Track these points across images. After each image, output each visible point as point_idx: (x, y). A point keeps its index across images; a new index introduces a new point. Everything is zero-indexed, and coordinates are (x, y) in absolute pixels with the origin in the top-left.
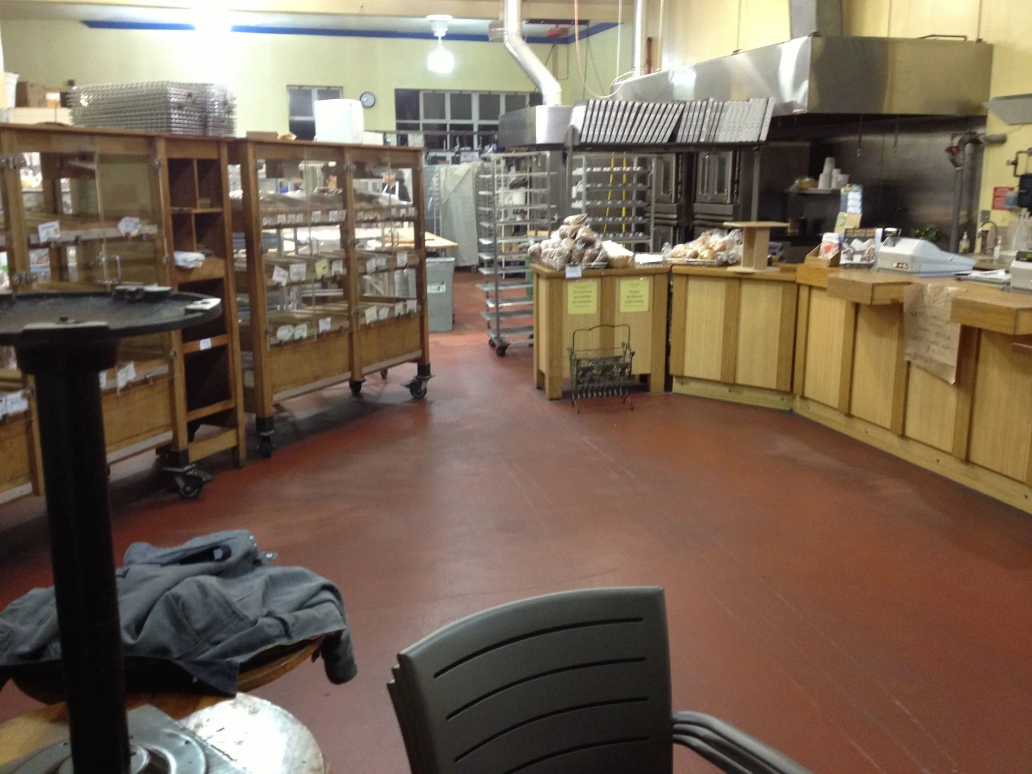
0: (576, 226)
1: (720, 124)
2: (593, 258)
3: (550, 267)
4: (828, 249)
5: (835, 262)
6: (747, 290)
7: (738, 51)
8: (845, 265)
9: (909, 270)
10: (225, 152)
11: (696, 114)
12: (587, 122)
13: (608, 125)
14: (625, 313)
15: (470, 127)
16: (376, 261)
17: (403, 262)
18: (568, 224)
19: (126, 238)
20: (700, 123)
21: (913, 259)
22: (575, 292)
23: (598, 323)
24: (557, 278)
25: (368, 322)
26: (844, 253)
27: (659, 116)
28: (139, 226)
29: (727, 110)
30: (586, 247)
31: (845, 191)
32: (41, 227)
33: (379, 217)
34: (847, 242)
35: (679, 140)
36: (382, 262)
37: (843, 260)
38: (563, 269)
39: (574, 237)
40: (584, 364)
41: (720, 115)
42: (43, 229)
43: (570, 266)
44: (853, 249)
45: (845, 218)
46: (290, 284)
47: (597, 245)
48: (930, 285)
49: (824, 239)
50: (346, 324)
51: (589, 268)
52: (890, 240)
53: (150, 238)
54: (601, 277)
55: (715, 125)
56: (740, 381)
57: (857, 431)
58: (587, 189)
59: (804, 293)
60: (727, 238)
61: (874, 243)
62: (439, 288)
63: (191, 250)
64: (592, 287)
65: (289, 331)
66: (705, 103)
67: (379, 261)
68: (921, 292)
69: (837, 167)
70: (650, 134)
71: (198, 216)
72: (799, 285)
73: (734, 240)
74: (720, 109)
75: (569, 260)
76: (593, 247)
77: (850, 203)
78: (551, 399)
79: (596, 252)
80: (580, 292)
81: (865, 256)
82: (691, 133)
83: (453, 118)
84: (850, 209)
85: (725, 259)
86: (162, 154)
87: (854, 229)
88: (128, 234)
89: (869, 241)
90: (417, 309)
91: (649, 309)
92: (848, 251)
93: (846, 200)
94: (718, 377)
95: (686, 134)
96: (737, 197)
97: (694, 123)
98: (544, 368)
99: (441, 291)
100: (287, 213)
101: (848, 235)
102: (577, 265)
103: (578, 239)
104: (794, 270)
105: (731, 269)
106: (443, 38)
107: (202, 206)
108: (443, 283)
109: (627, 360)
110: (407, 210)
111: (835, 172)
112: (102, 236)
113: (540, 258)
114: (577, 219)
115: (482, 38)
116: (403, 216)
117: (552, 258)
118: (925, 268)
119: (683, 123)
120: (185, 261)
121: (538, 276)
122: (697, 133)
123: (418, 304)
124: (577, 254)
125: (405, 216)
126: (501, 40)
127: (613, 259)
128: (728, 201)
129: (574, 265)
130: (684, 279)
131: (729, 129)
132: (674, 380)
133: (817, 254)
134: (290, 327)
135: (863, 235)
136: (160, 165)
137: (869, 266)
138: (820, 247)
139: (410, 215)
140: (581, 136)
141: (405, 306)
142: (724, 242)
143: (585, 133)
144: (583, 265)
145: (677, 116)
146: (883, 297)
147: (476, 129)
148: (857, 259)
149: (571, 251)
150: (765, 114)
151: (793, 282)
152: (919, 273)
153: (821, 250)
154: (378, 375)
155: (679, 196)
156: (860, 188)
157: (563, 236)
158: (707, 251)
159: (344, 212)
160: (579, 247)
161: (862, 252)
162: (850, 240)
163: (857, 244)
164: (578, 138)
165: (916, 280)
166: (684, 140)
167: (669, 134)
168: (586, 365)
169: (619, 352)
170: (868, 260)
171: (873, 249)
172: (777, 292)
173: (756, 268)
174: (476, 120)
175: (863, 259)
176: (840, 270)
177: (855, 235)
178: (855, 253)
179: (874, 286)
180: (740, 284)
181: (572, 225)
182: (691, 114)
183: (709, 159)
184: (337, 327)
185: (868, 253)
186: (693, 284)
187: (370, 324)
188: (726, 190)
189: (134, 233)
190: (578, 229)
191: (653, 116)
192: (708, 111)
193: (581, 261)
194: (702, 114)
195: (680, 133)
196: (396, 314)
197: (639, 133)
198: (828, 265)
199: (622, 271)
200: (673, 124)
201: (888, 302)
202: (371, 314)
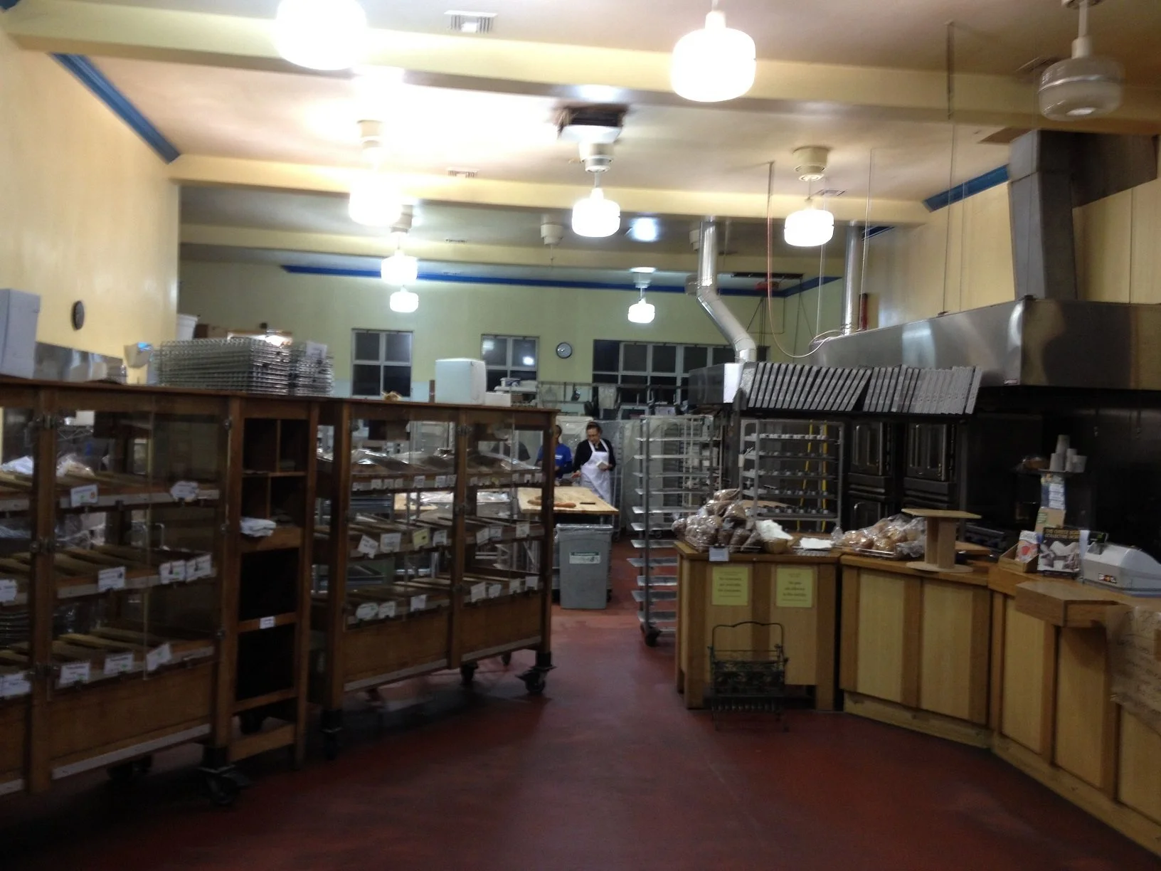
0: (725, 502)
1: (916, 393)
2: (743, 539)
3: (693, 548)
4: (1026, 550)
5: (1032, 567)
6: (931, 592)
7: (944, 312)
8: (1044, 572)
9: (1117, 585)
10: (316, 413)
11: (887, 381)
12: (756, 386)
13: (780, 389)
14: (784, 608)
15: (674, 380)
16: (490, 531)
17: (524, 533)
18: (717, 498)
19: (180, 503)
20: (891, 391)
21: (1122, 571)
22: (721, 579)
23: (748, 617)
24: (700, 561)
25: (474, 600)
26: (1043, 557)
27: (841, 382)
28: (197, 491)
29: (924, 378)
30: (734, 527)
31: (1047, 482)
32: (73, 491)
33: (497, 483)
34: (1045, 544)
35: (866, 409)
36: (496, 532)
37: (1042, 566)
38: (706, 551)
39: (722, 515)
40: (730, 668)
41: (916, 384)
42: (77, 492)
43: (715, 547)
44: (1054, 553)
45: (1046, 514)
46: (380, 556)
47: (749, 525)
48: (1138, 608)
49: (1021, 538)
50: (445, 602)
51: (738, 551)
52: (1096, 545)
53: (208, 503)
54: (754, 562)
55: (910, 394)
56: (926, 705)
57: (1063, 786)
58: (761, 457)
59: (998, 601)
60: (907, 527)
61: (1079, 547)
62: (593, 559)
63: (264, 517)
64: (743, 574)
65: (373, 609)
66: (896, 370)
67: (493, 531)
68: (1127, 614)
69: (1072, 446)
70: (831, 400)
71: (273, 479)
72: (993, 592)
73: (916, 530)
74: (915, 376)
75: (715, 539)
76: (744, 528)
77: (1051, 496)
78: (690, 708)
79: (748, 533)
80: (727, 579)
81: (1068, 562)
82: (881, 402)
83: (654, 370)
84: (1052, 504)
85: (906, 551)
86: (235, 415)
87: (1058, 528)
88: (181, 499)
89: (1073, 544)
90: (538, 586)
91: (813, 606)
92: (1048, 555)
93: (1047, 492)
94: (898, 699)
95: (874, 402)
96: (953, 474)
97: (884, 391)
98: (684, 667)
99: (595, 562)
100: (383, 478)
101: (1047, 536)
102: (723, 547)
103: (727, 517)
104: (985, 571)
105: (912, 565)
106: (646, 290)
107: (282, 470)
108: (597, 554)
109: (781, 668)
110: (533, 475)
111: (1070, 452)
112: (148, 502)
113: (684, 535)
114: (727, 494)
115: (679, 289)
116: (528, 481)
117: (695, 536)
118: (1139, 583)
119: (870, 391)
120: (251, 529)
121: (682, 557)
122: (888, 402)
123: (540, 581)
124: (724, 533)
125: (530, 482)
126: (694, 293)
127: (767, 543)
128: (943, 478)
129: (720, 547)
130: (855, 572)
131: (928, 399)
132: (846, 696)
133: (1014, 555)
134: (374, 605)
135: (1065, 537)
136: (230, 426)
137: (1073, 576)
138: (1017, 546)
139: (536, 481)
140: (749, 400)
141: (523, 583)
142: (904, 530)
143: (753, 397)
144: (731, 548)
145: (863, 383)
146: (1080, 618)
147: (679, 383)
148: (1059, 566)
149: (717, 530)
150: (971, 384)
151: (985, 588)
152: (1130, 589)
153: (1018, 551)
154: (499, 659)
155: (887, 467)
156: (1062, 480)
157: (710, 512)
158: (884, 541)
159: (454, 477)
160: (727, 526)
161: (1064, 558)
162: (1049, 542)
163: (1058, 547)
164: (745, 401)
165: (1124, 599)
166: (872, 409)
167: (853, 401)
168: (730, 669)
169: (773, 656)
170: (1072, 569)
171: (1078, 555)
172: (967, 596)
173: (941, 567)
174: (679, 373)
175: (1066, 566)
176: (1038, 579)
177: (1056, 536)
178: (1057, 558)
179: (1068, 604)
180: (922, 586)
181: (721, 501)
182: (880, 381)
183: (920, 428)
184: (433, 605)
185: (1072, 560)
186: (866, 579)
187: (476, 603)
188: (940, 465)
189: (190, 498)
190: (728, 505)
191: (834, 381)
192: (901, 378)
193: (728, 543)
194: (893, 382)
195: (867, 401)
196: (511, 592)
197: (817, 400)
198: (1025, 570)
199: (778, 558)
200: (859, 392)
201: (1088, 624)
202: (478, 592)
